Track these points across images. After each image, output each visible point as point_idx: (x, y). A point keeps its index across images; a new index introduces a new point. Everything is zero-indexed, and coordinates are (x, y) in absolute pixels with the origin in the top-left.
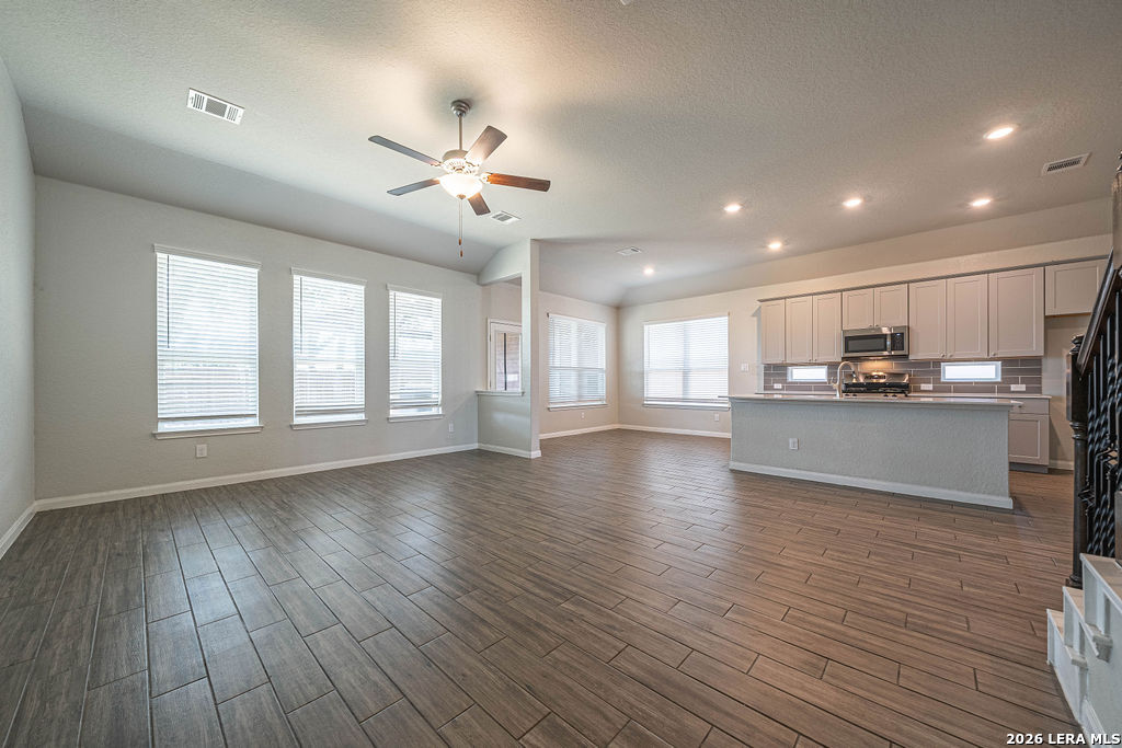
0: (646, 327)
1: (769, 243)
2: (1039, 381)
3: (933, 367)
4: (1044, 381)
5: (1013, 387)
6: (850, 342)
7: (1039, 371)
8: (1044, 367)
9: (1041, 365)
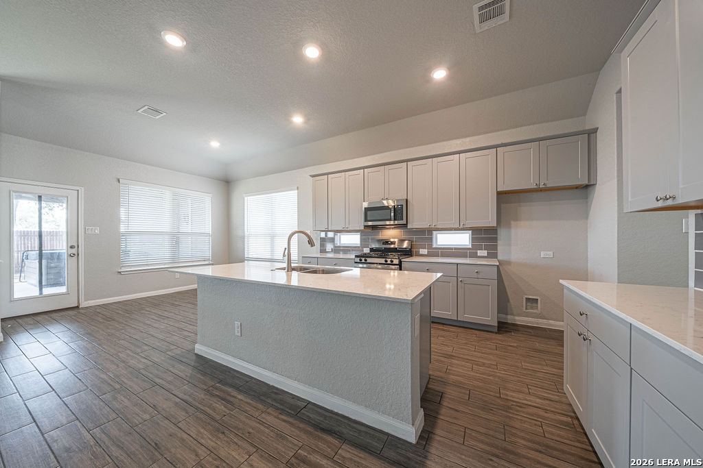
0: (246, 198)
1: (291, 117)
2: (495, 247)
3: (426, 234)
4: (499, 248)
5: (480, 253)
6: (369, 213)
7: (495, 240)
8: (499, 237)
9: (497, 234)
